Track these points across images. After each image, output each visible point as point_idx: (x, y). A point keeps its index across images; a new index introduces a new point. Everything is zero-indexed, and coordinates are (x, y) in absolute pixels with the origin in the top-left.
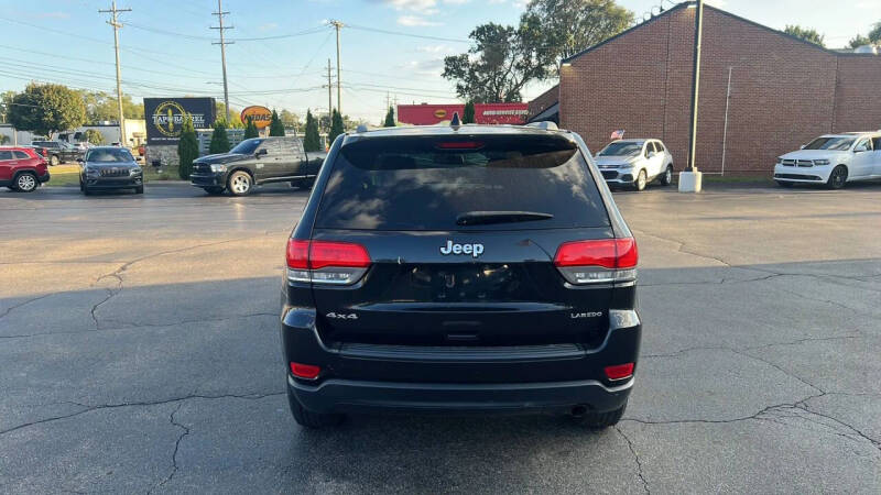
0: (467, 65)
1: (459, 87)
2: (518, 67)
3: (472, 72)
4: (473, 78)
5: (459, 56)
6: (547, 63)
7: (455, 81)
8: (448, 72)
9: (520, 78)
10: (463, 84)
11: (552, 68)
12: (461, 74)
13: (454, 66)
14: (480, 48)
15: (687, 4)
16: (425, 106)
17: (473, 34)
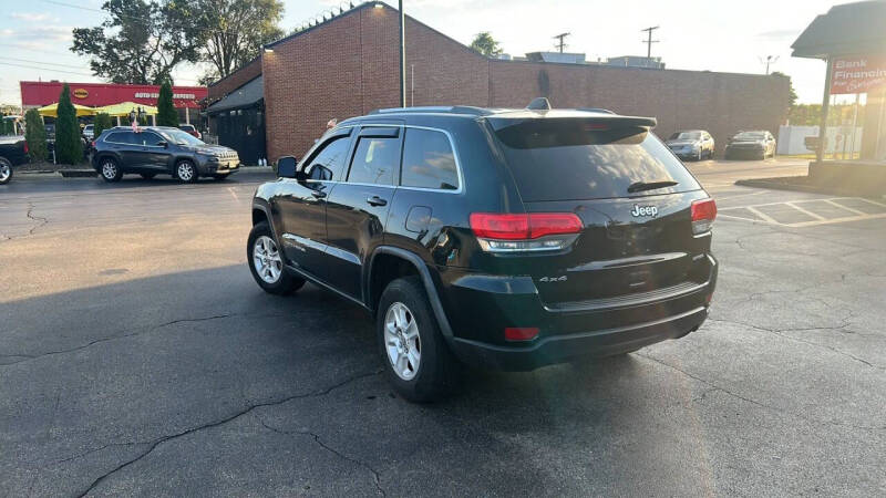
0: (102, 39)
1: (94, 65)
2: (166, 47)
3: (109, 48)
4: (110, 55)
5: (91, 28)
6: (199, 46)
7: (87, 58)
8: (77, 47)
9: (169, 58)
10: (99, 60)
11: (203, 51)
12: (96, 50)
13: (86, 40)
14: (117, 22)
15: (373, 4)
16: (55, 84)
17: (107, 5)
